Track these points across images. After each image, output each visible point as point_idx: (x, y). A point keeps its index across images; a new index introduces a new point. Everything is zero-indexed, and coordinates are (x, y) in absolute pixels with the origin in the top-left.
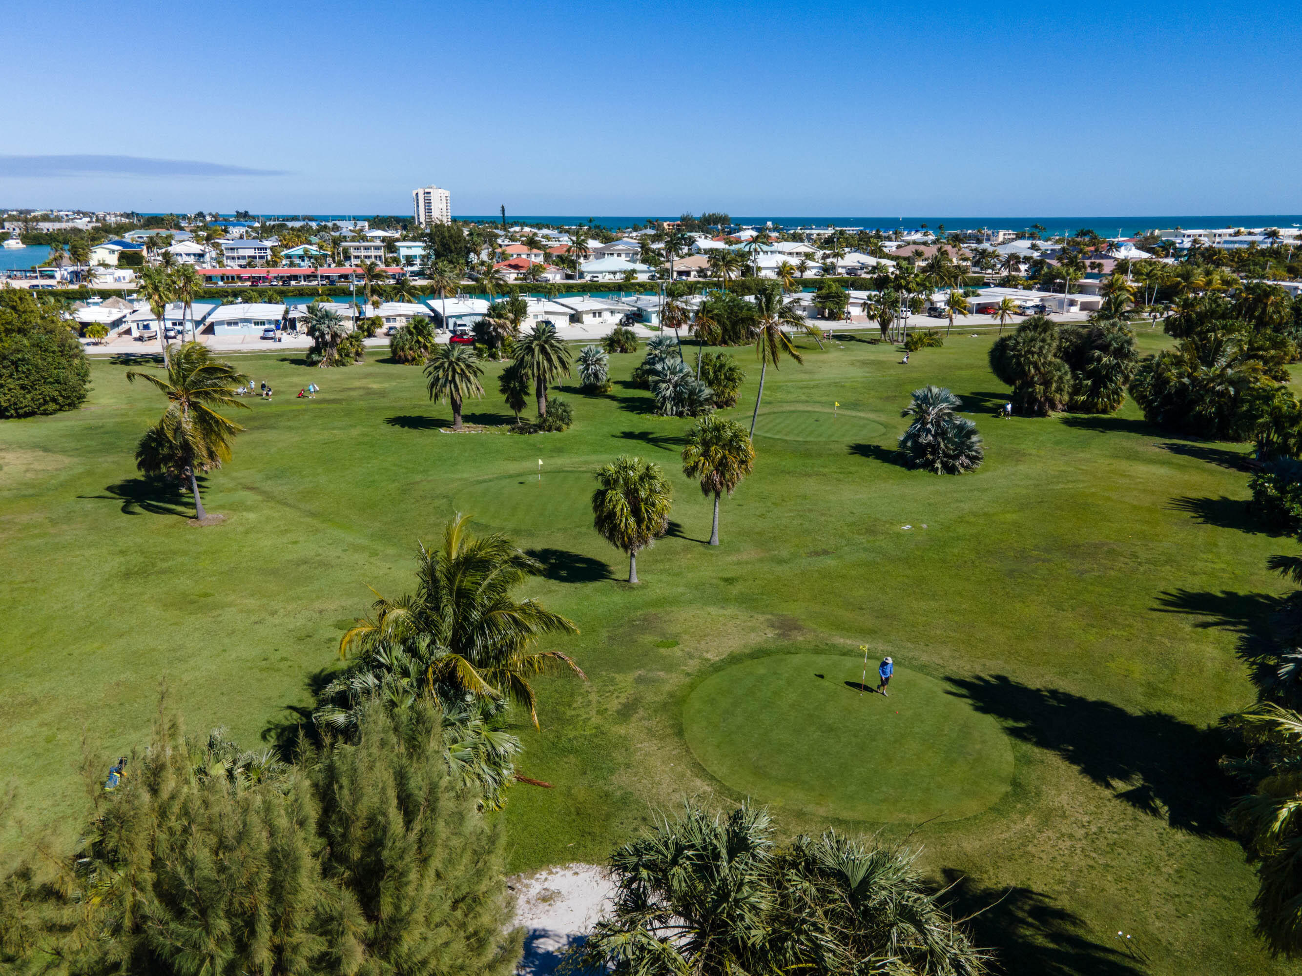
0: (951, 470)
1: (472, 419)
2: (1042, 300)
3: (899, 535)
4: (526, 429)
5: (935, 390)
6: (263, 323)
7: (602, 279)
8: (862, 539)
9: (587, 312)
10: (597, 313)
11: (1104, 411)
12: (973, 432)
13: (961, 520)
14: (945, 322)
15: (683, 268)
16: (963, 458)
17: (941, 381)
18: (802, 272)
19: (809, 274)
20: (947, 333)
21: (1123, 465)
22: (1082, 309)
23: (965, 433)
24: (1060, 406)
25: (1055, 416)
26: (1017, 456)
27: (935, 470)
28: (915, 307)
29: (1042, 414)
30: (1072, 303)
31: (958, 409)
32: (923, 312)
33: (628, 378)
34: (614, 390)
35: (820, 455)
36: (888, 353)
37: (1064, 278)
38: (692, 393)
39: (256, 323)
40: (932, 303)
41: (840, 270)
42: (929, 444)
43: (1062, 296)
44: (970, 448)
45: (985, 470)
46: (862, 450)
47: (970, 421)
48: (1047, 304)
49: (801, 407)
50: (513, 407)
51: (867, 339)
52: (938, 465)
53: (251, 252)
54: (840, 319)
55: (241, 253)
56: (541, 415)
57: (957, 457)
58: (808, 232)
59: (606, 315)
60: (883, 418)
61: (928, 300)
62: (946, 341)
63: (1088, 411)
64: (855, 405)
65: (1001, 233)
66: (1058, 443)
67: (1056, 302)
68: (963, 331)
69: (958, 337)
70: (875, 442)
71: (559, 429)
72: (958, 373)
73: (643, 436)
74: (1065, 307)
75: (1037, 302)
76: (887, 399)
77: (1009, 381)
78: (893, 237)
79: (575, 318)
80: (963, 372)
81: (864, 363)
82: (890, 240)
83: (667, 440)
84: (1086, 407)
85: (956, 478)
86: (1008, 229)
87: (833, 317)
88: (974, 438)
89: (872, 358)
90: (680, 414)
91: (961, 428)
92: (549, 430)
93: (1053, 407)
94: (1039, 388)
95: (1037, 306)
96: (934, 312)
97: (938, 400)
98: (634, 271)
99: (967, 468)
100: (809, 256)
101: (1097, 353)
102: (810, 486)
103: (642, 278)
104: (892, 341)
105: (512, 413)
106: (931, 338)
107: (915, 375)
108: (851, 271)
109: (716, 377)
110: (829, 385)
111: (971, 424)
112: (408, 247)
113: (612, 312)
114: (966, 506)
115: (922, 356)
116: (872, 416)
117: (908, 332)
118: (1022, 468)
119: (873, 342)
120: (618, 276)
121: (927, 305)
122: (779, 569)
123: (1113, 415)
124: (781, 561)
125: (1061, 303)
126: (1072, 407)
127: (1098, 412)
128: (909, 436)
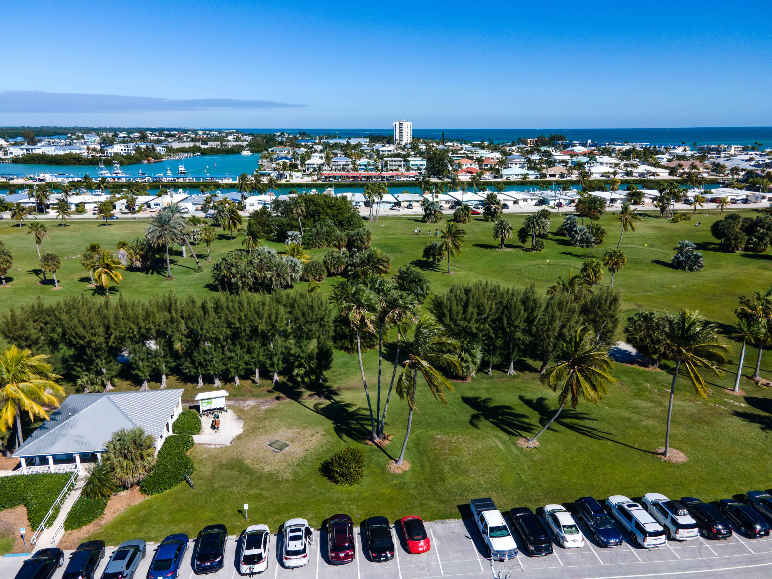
0: (691, 270)
1: (507, 246)
2: (747, 196)
3: (671, 288)
4: (527, 250)
5: (687, 242)
6: (390, 203)
7: (513, 179)
8: (659, 288)
9: (521, 200)
10: (525, 200)
11: (761, 252)
12: (701, 257)
13: (693, 285)
14: (692, 207)
15: (552, 173)
16: (696, 266)
17: (689, 237)
18: (615, 175)
19: (618, 177)
20: (694, 213)
21: (761, 271)
22: (768, 201)
23: (697, 257)
24: (740, 249)
25: (738, 253)
26: (717, 266)
27: (685, 270)
28: (678, 199)
29: (733, 251)
30: (764, 198)
31: (695, 249)
32: (681, 201)
33: (555, 231)
34: (550, 236)
35: (641, 263)
36: (663, 222)
37: (760, 184)
38: (588, 239)
39: (388, 203)
40: (687, 197)
41: (635, 174)
42: (683, 261)
43: (757, 193)
44: (699, 263)
45: (705, 270)
46: (657, 262)
47: (700, 253)
48: (749, 198)
49: (630, 246)
50: (522, 242)
51: (654, 215)
52: (687, 268)
53: (343, 163)
54: (639, 204)
55: (339, 163)
56: (533, 245)
57: (694, 266)
58: (613, 146)
59: (529, 201)
60: (664, 251)
61: (684, 195)
62: (693, 217)
63: (753, 251)
64: (651, 246)
65: (733, 147)
66: (736, 263)
67: (754, 197)
68: (701, 213)
69: (699, 215)
70: (661, 260)
71: (540, 250)
72: (697, 233)
73: (571, 254)
74: (759, 200)
75: (744, 197)
76: (665, 244)
77: (719, 238)
78: (664, 151)
79: (516, 202)
80: (700, 233)
81: (654, 228)
82: (663, 154)
83: (581, 256)
84: (752, 250)
85: (693, 273)
86: (738, 145)
87: (636, 203)
88: (701, 259)
89: (657, 225)
90: (582, 247)
91: (696, 255)
92: (536, 250)
93: (738, 250)
94: (733, 242)
95: (743, 199)
96: (687, 202)
97: (687, 245)
98: (527, 174)
99: (697, 270)
100: (616, 165)
101: (759, 228)
102: (639, 273)
103: (532, 178)
104: (666, 217)
105: (522, 244)
106: (685, 216)
107: (677, 234)
108: (641, 175)
109: (597, 233)
110: (640, 237)
111: (700, 254)
112: (415, 161)
113: (532, 200)
114: (696, 281)
115: (681, 225)
116: (658, 250)
117: (675, 212)
118: (720, 271)
119: (657, 217)
120: (519, 177)
121: (684, 198)
122: (633, 295)
123: (765, 253)
124: (634, 293)
125: (757, 198)
126: (746, 249)
127: (758, 252)
128: (675, 258)
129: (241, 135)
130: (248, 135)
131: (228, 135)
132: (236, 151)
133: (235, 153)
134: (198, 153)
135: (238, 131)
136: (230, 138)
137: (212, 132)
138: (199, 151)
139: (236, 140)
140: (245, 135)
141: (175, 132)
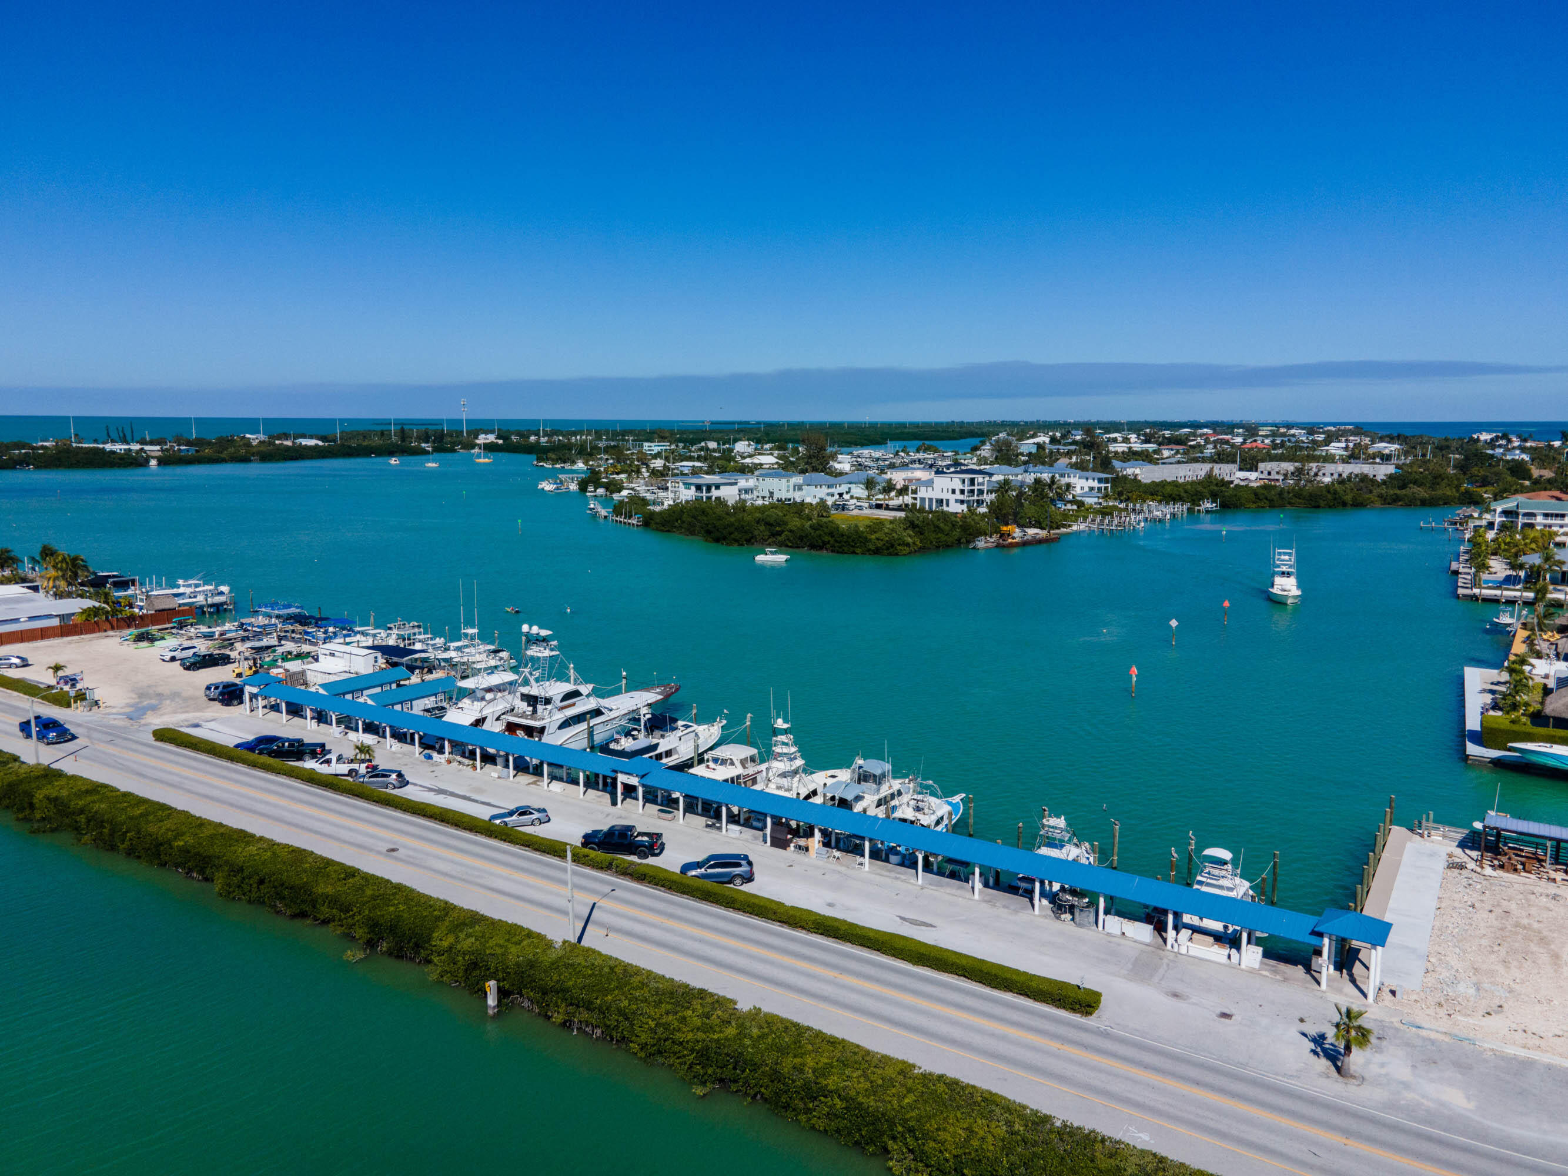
129: (1367, 440)
130: (1391, 439)
131: (1330, 438)
132: (1348, 498)
133: (1344, 504)
134: (1208, 505)
135: (1359, 429)
136: (1336, 448)
137: (1293, 431)
138: (1214, 497)
139: (1353, 456)
140: (1382, 440)
141: (1205, 430)
